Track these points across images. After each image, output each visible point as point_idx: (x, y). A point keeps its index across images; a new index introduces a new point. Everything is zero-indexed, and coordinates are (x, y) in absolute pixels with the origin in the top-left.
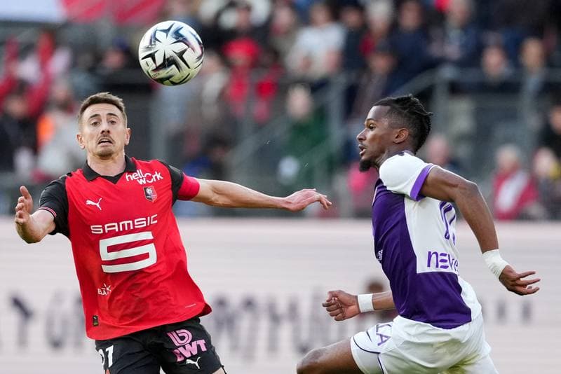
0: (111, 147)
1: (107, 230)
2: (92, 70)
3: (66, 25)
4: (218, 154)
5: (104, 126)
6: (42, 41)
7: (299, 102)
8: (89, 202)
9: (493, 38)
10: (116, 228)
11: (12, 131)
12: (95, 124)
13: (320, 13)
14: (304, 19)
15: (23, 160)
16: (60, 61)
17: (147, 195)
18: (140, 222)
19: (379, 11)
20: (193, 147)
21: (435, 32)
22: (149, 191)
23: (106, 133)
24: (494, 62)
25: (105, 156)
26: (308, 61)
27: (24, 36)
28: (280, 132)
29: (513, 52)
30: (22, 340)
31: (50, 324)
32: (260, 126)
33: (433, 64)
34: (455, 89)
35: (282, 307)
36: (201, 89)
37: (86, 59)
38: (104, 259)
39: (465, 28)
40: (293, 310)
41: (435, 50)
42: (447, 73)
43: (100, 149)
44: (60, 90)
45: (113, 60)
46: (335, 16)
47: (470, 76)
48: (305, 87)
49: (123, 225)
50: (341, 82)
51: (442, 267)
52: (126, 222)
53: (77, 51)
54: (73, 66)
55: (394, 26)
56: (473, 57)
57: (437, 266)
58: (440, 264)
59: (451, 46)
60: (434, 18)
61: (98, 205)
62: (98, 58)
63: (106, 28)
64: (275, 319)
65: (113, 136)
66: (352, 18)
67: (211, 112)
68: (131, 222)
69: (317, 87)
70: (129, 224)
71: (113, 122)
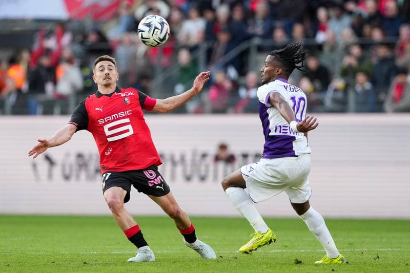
0: (110, 81)
1: (106, 121)
2: (82, 43)
3: (69, 21)
4: (144, 83)
5: (106, 71)
6: (58, 29)
7: (184, 57)
8: (97, 109)
9: (279, 24)
10: (110, 119)
11: (43, 73)
12: (102, 70)
13: (193, 13)
14: (186, 16)
15: (49, 87)
16: (66, 39)
17: (125, 101)
18: (122, 114)
19: (223, 12)
20: (132, 79)
21: (250, 21)
22: (126, 99)
23: (107, 75)
24: (279, 35)
25: (107, 86)
26: (188, 37)
27: (49, 27)
28: (175, 72)
29: (288, 31)
30: (50, 176)
31: (63, 166)
32: (165, 69)
33: (249, 37)
34: (261, 49)
35: (177, 158)
36: (136, 51)
37: (80, 37)
38: (107, 135)
39: (265, 19)
40: (183, 159)
41: (250, 30)
42: (257, 41)
43: (104, 82)
44: (67, 53)
45: (92, 38)
46: (201, 14)
47: (268, 43)
48: (187, 50)
49: (114, 117)
50: (204, 46)
51: (283, 133)
52: (114, 115)
53: (75, 33)
54: (73, 41)
55: (230, 19)
56: (269, 33)
57: (280, 132)
58: (282, 131)
59: (258, 28)
60: (250, 14)
61: (101, 109)
62: (85, 37)
63: (88, 22)
64: (174, 163)
65: (111, 76)
66: (209, 15)
67: (141, 62)
68: (117, 115)
69: (193, 49)
70: (116, 116)
71: (110, 69)
